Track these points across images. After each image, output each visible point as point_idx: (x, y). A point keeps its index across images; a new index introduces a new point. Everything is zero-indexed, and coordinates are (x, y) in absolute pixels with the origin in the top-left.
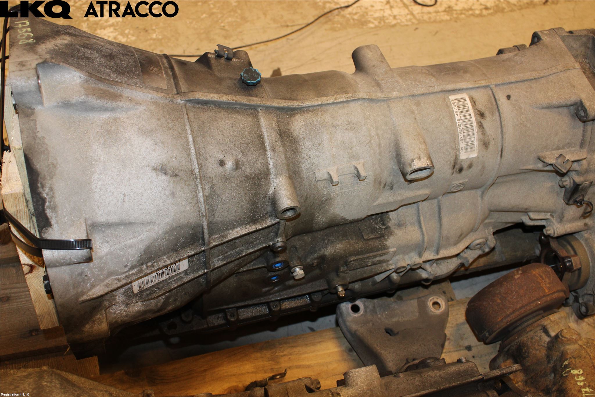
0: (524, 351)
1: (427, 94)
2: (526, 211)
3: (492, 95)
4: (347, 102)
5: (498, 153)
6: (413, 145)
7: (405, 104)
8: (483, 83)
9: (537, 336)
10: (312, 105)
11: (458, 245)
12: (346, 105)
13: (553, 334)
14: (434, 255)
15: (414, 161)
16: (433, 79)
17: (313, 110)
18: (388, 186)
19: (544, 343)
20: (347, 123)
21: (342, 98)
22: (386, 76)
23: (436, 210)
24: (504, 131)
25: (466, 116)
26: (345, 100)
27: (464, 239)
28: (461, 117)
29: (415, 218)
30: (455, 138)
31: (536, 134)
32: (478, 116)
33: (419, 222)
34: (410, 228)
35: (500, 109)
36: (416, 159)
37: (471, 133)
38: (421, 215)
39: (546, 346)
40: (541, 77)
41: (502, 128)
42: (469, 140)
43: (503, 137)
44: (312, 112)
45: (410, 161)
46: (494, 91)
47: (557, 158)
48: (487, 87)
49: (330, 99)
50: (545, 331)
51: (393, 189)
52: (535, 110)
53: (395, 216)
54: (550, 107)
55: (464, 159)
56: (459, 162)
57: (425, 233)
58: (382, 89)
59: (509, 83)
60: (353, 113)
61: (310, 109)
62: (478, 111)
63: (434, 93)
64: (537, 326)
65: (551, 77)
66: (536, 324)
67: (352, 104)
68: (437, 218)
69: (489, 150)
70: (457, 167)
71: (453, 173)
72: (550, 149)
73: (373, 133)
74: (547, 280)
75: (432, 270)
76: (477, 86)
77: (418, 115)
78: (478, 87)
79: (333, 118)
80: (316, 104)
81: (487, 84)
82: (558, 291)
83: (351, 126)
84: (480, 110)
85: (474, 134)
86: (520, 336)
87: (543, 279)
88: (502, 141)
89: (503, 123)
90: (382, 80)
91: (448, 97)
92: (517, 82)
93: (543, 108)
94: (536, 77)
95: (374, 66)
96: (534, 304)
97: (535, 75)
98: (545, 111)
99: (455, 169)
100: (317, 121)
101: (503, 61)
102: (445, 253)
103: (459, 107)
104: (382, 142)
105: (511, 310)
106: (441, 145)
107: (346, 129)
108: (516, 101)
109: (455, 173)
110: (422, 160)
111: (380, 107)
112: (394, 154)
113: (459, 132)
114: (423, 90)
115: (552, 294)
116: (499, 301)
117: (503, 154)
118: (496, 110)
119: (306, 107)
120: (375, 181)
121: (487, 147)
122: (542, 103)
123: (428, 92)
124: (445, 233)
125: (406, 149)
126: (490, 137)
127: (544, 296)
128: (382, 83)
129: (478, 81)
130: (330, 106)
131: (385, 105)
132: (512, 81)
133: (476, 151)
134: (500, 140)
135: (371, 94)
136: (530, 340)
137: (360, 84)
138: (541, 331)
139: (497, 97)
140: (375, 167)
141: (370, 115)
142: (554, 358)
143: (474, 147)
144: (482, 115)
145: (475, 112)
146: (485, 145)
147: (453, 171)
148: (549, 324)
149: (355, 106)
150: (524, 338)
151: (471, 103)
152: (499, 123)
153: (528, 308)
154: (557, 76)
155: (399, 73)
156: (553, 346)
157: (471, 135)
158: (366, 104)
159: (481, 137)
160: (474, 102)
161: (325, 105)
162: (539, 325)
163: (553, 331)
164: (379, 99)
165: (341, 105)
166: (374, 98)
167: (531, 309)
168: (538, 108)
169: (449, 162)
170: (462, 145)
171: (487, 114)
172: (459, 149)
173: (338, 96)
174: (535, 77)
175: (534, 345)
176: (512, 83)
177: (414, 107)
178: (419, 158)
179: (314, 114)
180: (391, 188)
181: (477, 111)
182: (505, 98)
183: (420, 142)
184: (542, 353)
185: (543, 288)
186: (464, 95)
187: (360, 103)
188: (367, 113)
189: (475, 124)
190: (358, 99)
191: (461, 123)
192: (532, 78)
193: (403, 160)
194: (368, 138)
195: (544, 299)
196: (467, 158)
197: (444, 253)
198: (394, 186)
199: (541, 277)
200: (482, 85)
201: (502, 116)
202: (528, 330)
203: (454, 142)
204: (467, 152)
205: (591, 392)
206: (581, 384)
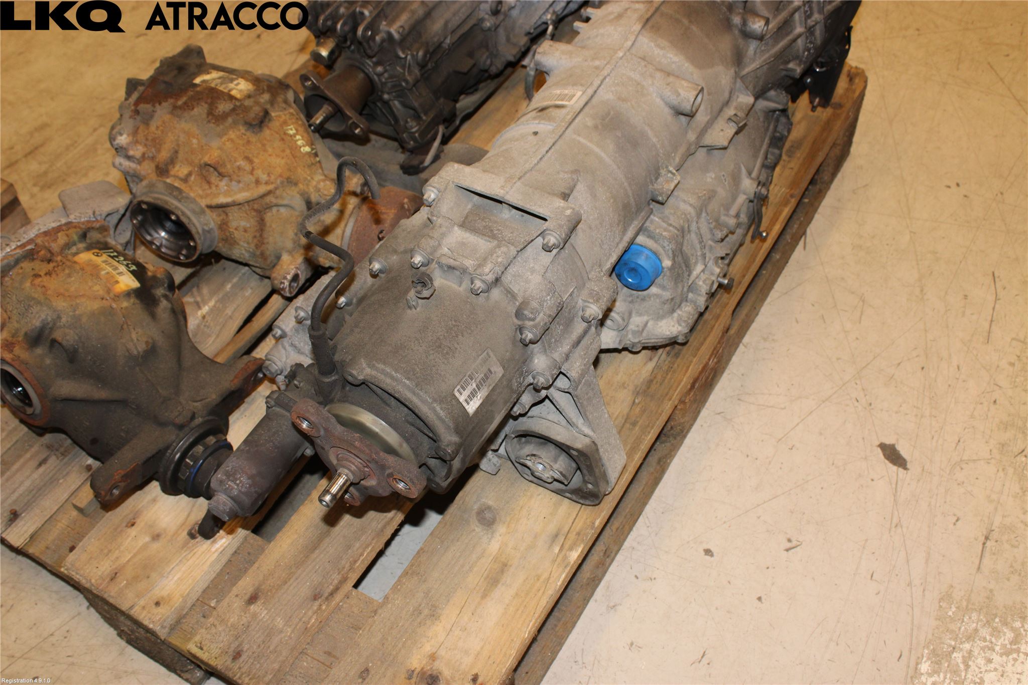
205: (287, 130)
206: (298, 137)
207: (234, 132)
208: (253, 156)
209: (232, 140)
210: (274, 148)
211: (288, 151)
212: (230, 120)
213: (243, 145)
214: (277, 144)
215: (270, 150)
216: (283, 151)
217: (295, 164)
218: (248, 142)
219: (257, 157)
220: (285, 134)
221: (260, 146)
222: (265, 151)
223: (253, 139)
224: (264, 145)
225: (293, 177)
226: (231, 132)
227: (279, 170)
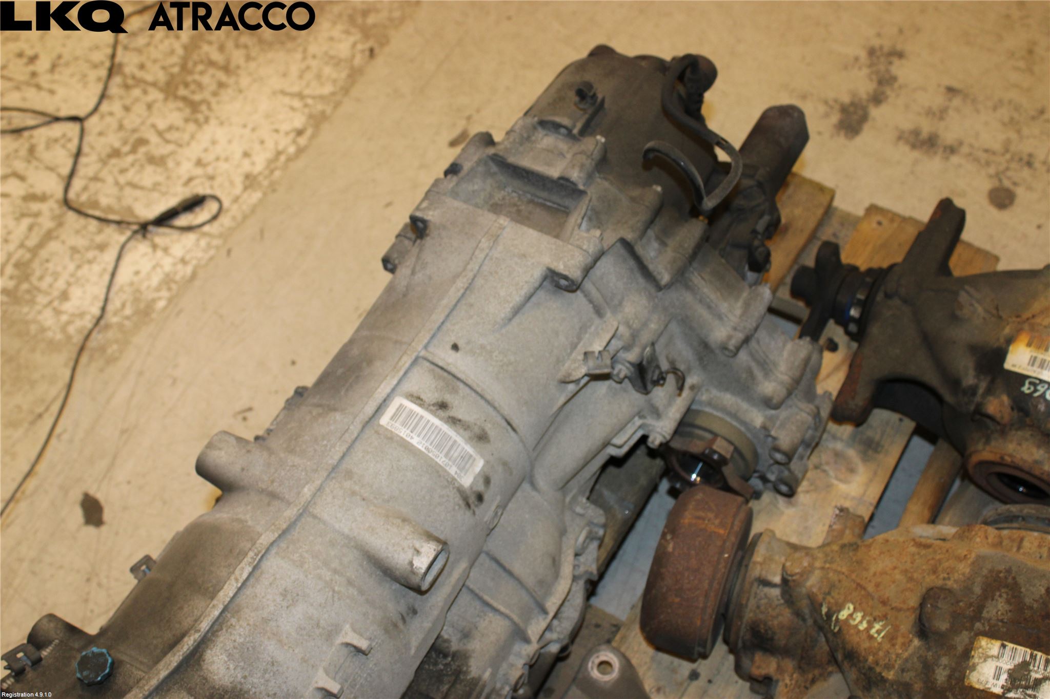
0: (762, 631)
1: (349, 449)
2: (607, 444)
3: (432, 367)
4: (255, 568)
5: (507, 430)
6: (393, 541)
7: (332, 492)
8: (407, 361)
9: (761, 599)
10: (213, 620)
11: (562, 573)
12: (257, 573)
13: (777, 579)
14: (545, 619)
15: (414, 562)
16: (338, 416)
17: (221, 625)
18: (408, 614)
19: (778, 600)
20: (281, 599)
21: (244, 570)
22: (272, 470)
23: (494, 565)
24: (489, 397)
25: (424, 428)
26: (250, 569)
27: (562, 555)
28: (419, 436)
29: (477, 604)
30: (436, 471)
31: (531, 360)
32: (441, 413)
33: (487, 604)
34: (483, 624)
35: (459, 375)
36: (415, 557)
37: (450, 443)
38: (481, 594)
39: (782, 601)
40: (473, 279)
41: (482, 397)
42: (456, 454)
43: (495, 408)
44: (222, 629)
45: (409, 568)
46: (430, 358)
47: (584, 360)
48: (415, 362)
49: (228, 591)
50: (766, 583)
51: (418, 610)
52: (504, 331)
53: (450, 630)
54: (517, 311)
55: (473, 483)
56: (468, 492)
57: (507, 611)
58: (284, 497)
59: (439, 328)
60: (278, 576)
61: (216, 627)
62: (434, 405)
63: (356, 438)
64: (751, 587)
65: (485, 268)
66: (747, 585)
67: (266, 565)
68: (504, 574)
69: (492, 439)
70: (472, 499)
71: (474, 513)
72: (566, 358)
73: (327, 575)
74: (711, 515)
75: (559, 633)
76: (401, 373)
77: (362, 491)
78: (406, 373)
79: (257, 609)
80: (216, 613)
81: (413, 357)
82: (735, 516)
83: (291, 597)
84: (434, 401)
85: (455, 442)
86: (740, 617)
87: (704, 519)
88: (498, 412)
89: (479, 390)
90: (273, 482)
91: (379, 425)
92: (448, 316)
93: (510, 320)
94: (466, 285)
95: (243, 469)
96: (722, 566)
97: (461, 284)
98: (516, 320)
99: (472, 506)
100: (240, 635)
101: (405, 295)
102: (555, 601)
103: (404, 424)
104: (348, 574)
105: (701, 599)
106: (427, 498)
107: (287, 607)
108: (469, 343)
109: (476, 510)
110: (423, 550)
111: (303, 529)
112: (378, 573)
113: (434, 457)
114: (340, 449)
115: (732, 527)
116: (677, 600)
117: (514, 425)
118: (455, 380)
119: (208, 631)
120: (386, 631)
121: (486, 438)
122: (503, 315)
123: (347, 446)
124: (530, 581)
125: (390, 555)
126: (478, 423)
127: (724, 542)
128: (275, 487)
129: (397, 363)
130: (238, 595)
131: (308, 519)
132: (441, 321)
133: (478, 457)
134: (494, 413)
135: (277, 523)
136: (758, 611)
137: (248, 517)
138: (761, 587)
139: (441, 364)
140: (370, 617)
141: (301, 556)
142: (806, 611)
143: (471, 456)
144: (443, 406)
145: (432, 412)
146: (481, 438)
147: (471, 511)
148: (762, 570)
149: (273, 564)
150: (749, 615)
151: (415, 403)
152: (473, 394)
153: (719, 575)
154: (491, 259)
155: (284, 446)
156: (791, 596)
157: (452, 446)
158: (283, 545)
159: (467, 434)
160: (417, 399)
161: (230, 602)
162: (752, 584)
163: (775, 575)
164: (293, 520)
165: (252, 580)
166: (284, 526)
167: (724, 573)
168: (505, 325)
169: (457, 507)
170: (453, 470)
171: (448, 398)
172: (454, 479)
173: (237, 572)
174: (465, 287)
175: (768, 613)
176: (443, 323)
177: (348, 484)
178: (415, 552)
179: (227, 630)
180: (415, 612)
181: (432, 408)
182: (452, 353)
183: (398, 526)
184: (786, 616)
185: (715, 533)
186: (399, 401)
187: (274, 551)
188: (296, 557)
189: (445, 428)
190: (268, 550)
191: (426, 444)
192: (462, 291)
193: (397, 573)
194: (327, 590)
195: (728, 544)
196: (475, 479)
197: (554, 603)
198: (416, 606)
199: (699, 518)
200: (407, 365)
201: (470, 382)
202: (744, 602)
203: (440, 476)
204: (467, 471)
205: (884, 627)
206: (864, 625)
207: (963, 574)
208: (919, 554)
209: (960, 559)
210: (894, 582)
211: (871, 588)
212: (977, 590)
213: (940, 561)
214: (890, 592)
215: (898, 576)
216: (877, 585)
217: (854, 576)
218: (934, 571)
219: (913, 555)
220: (885, 617)
221: (915, 575)
222: (905, 572)
223: (930, 580)
224: (911, 579)
225: (851, 554)
226: (967, 570)
227: (874, 552)
